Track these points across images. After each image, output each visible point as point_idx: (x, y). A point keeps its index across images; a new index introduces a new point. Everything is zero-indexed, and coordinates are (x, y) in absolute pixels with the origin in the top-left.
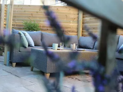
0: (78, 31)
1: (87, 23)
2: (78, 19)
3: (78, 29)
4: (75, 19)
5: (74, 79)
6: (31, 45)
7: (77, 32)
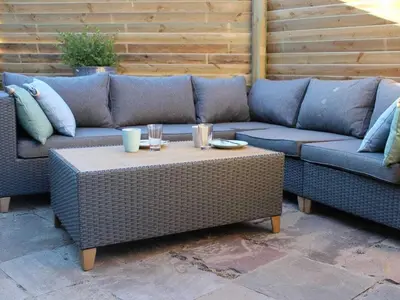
0: (251, 58)
1: (283, 27)
2: (252, 15)
3: (251, 49)
4: (240, 15)
5: (190, 259)
6: (61, 131)
7: (250, 61)
